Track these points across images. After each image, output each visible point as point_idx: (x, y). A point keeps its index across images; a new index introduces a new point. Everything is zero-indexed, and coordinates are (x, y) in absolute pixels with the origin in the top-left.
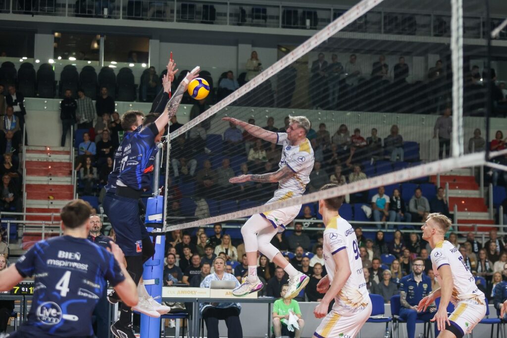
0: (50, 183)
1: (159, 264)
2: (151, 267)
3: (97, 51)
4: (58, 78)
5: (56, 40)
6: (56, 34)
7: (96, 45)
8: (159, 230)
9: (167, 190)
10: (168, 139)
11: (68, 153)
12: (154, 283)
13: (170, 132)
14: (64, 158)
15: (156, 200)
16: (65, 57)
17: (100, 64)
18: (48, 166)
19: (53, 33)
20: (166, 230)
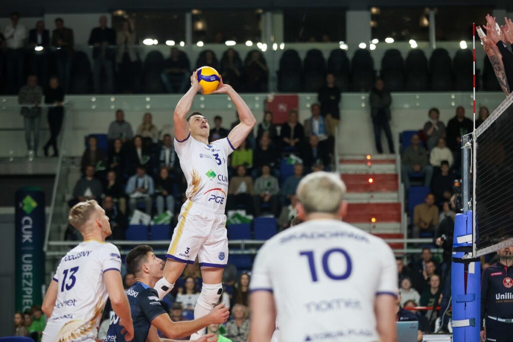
0: (372, 201)
1: (474, 300)
2: (464, 304)
3: (426, 29)
4: (378, 66)
5: (374, 17)
6: (374, 10)
7: (425, 22)
8: (470, 256)
9: (475, 203)
10: (474, 136)
11: (393, 161)
12: (469, 325)
13: (476, 128)
14: (388, 169)
15: (466, 216)
16: (382, 39)
17: (431, 45)
18: (367, 180)
19: (369, 9)
20: (476, 254)
